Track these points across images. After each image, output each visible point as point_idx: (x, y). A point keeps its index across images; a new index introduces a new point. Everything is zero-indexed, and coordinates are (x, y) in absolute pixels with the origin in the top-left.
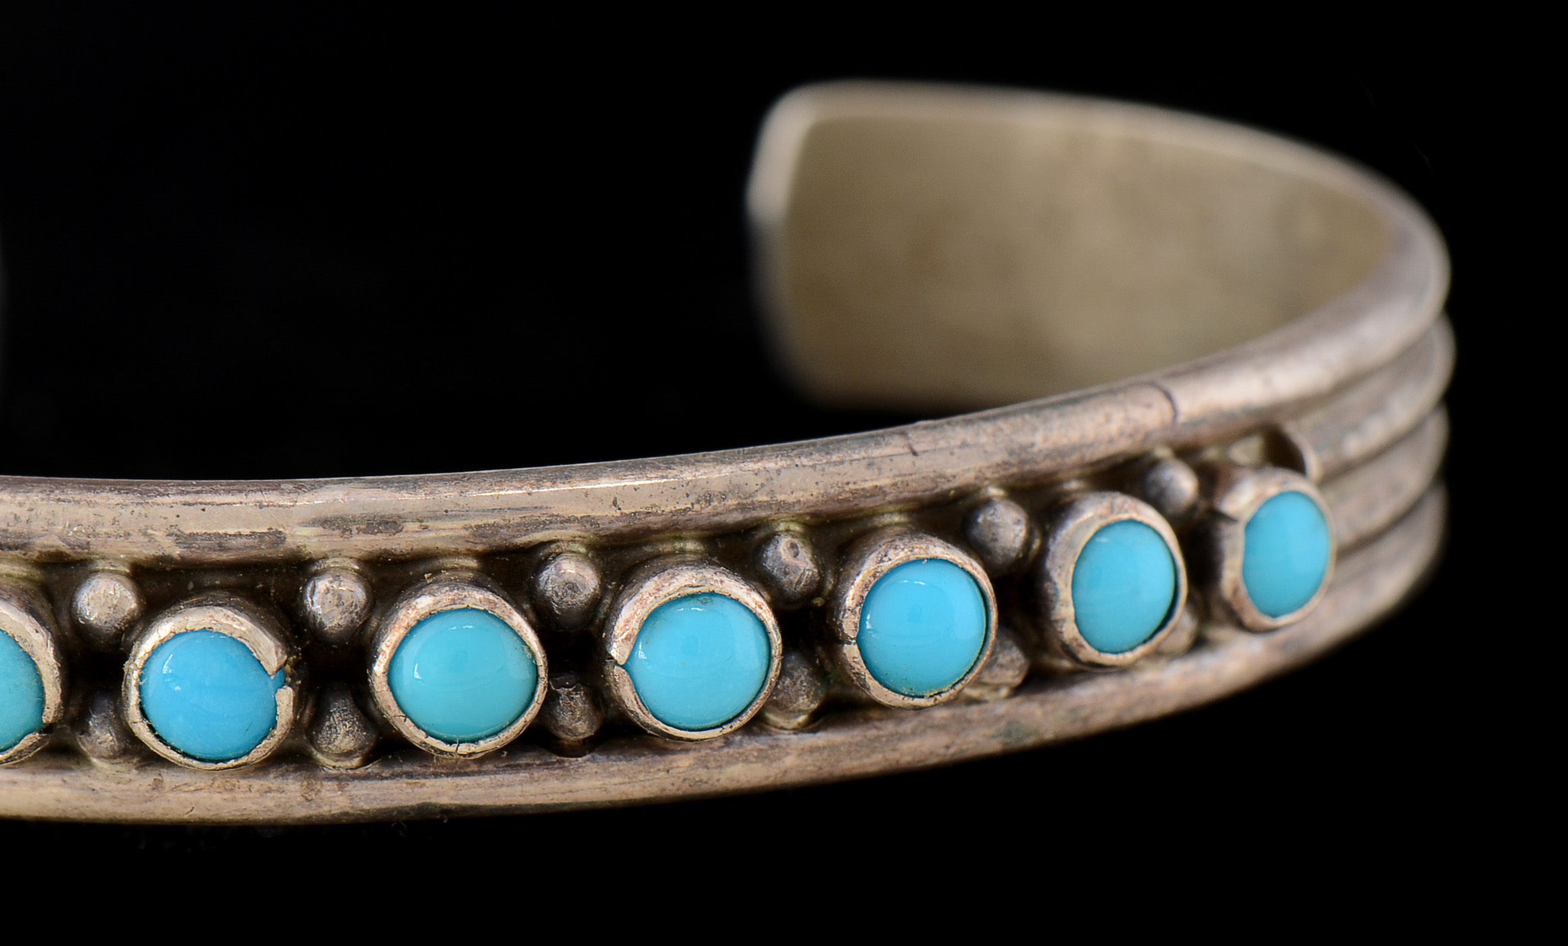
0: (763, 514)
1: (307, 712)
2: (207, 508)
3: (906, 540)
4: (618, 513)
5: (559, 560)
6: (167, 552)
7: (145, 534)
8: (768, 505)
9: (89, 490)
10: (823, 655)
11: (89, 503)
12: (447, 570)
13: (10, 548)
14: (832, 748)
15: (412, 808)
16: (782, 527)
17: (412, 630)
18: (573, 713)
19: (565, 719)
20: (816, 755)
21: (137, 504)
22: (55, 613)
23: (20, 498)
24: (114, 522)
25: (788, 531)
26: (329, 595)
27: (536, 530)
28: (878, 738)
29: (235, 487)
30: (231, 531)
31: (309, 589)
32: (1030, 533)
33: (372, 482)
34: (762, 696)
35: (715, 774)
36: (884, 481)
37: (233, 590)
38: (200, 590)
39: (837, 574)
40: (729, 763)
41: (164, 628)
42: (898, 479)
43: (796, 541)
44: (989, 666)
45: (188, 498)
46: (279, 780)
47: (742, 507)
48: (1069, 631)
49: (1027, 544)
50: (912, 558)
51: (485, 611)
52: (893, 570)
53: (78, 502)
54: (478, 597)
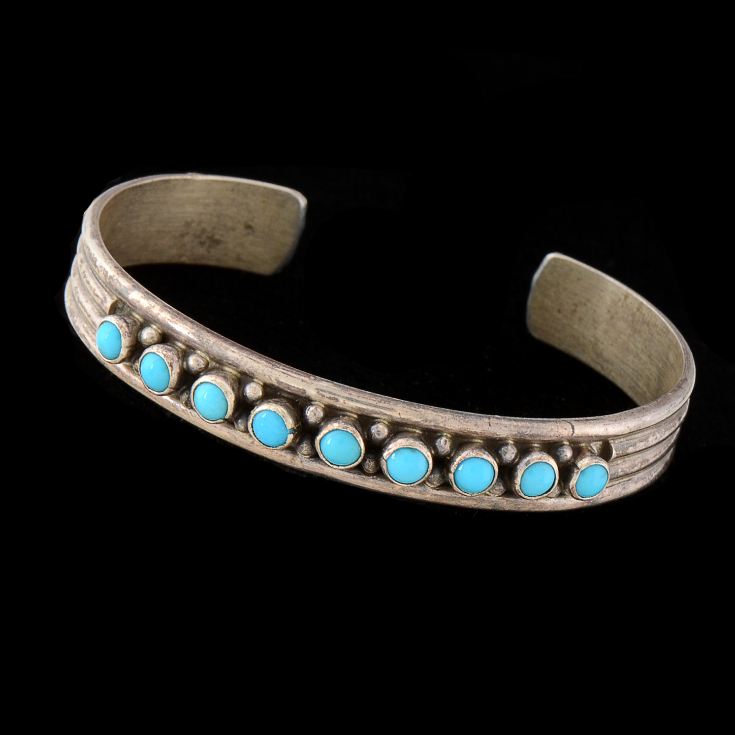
0: (441, 429)
1: (298, 440)
2: (289, 376)
3: (477, 450)
4: (399, 417)
5: (379, 424)
6: (274, 384)
7: (269, 377)
8: (443, 428)
9: (259, 358)
10: (445, 472)
11: (258, 362)
12: (347, 416)
13: (233, 366)
14: (441, 496)
15: (319, 474)
16: (445, 434)
17: (330, 432)
18: (369, 466)
19: (367, 467)
20: (436, 497)
21: (270, 368)
22: (239, 388)
23: (241, 353)
24: (263, 370)
25: (446, 436)
26: (312, 413)
27: (375, 414)
28: (455, 497)
29: (299, 373)
30: (292, 385)
31: (308, 408)
32: (516, 457)
33: (336, 385)
34: (422, 480)
35: (406, 493)
36: (478, 431)
37: (288, 400)
38: (280, 397)
39: (456, 452)
40: (410, 491)
41: (264, 407)
42: (483, 431)
43: (447, 440)
44: (492, 489)
45: (284, 371)
46: (285, 454)
47: (435, 426)
48: (517, 487)
49: (514, 460)
50: (476, 456)
51: (352, 434)
52: (470, 458)
53: (255, 361)
54: (351, 429)
